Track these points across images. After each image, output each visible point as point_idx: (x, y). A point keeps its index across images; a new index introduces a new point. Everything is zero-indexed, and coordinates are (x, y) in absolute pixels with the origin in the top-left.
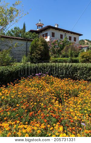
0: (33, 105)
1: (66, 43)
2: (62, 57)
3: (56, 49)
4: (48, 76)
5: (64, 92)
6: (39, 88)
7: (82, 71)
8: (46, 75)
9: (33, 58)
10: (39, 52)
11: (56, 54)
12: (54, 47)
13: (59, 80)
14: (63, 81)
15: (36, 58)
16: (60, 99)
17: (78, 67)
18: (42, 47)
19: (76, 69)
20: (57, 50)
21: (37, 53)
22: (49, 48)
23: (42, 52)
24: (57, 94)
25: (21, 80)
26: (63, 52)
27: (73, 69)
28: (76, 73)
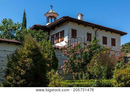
1: (94, 49)
2: (87, 79)
3: (76, 62)
10: (23, 72)
11: (78, 72)
18: (28, 60)
20: (78, 63)
21: (17, 75)
23: (27, 71)
26: (89, 68)
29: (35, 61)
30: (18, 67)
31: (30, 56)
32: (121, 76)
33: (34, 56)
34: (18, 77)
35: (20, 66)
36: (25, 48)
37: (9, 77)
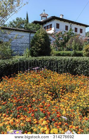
0: (25, 99)
1: (70, 35)
2: (66, 50)
4: (46, 70)
5: (60, 88)
6: (35, 83)
7: (83, 65)
8: (45, 70)
9: (33, 51)
10: (40, 45)
11: (61, 47)
12: (59, 39)
13: (58, 75)
14: (62, 75)
15: (36, 51)
16: (57, 94)
17: (79, 61)
18: (42, 39)
19: (76, 63)
21: (37, 46)
22: (51, 40)
23: (42, 45)
24: (53, 89)
25: (18, 74)
26: (68, 45)
27: (74, 63)
28: (77, 68)
29: (45, 40)
30: (37, 43)
31: (43, 37)
32: (88, 48)
33: (45, 37)
34: (38, 47)
35: (38, 42)
36: (41, 34)
37: (33, 47)
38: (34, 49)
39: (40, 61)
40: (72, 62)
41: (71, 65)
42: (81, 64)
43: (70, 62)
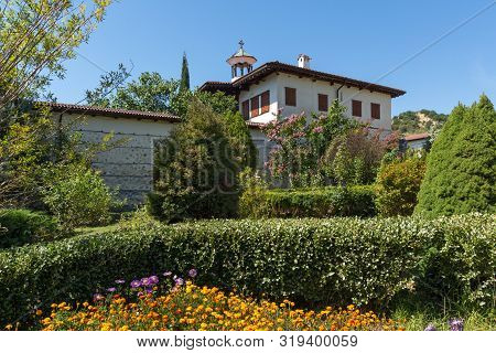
1: (336, 126)
7: (359, 259)
9: (162, 199)
10: (188, 173)
15: (175, 199)
17: (340, 241)
19: (329, 250)
20: (302, 155)
23: (196, 171)
27: (319, 250)
28: (333, 270)
31: (200, 142)
32: (393, 176)
34: (179, 182)
35: (180, 161)
36: (191, 126)
38: (164, 189)
39: (177, 241)
40: (312, 245)
41: (306, 257)
42: (349, 251)
43: (303, 247)
